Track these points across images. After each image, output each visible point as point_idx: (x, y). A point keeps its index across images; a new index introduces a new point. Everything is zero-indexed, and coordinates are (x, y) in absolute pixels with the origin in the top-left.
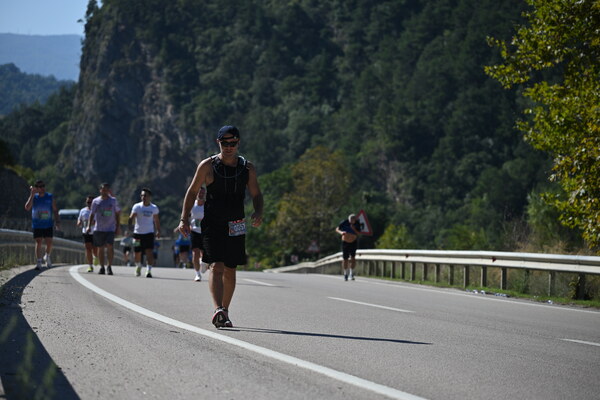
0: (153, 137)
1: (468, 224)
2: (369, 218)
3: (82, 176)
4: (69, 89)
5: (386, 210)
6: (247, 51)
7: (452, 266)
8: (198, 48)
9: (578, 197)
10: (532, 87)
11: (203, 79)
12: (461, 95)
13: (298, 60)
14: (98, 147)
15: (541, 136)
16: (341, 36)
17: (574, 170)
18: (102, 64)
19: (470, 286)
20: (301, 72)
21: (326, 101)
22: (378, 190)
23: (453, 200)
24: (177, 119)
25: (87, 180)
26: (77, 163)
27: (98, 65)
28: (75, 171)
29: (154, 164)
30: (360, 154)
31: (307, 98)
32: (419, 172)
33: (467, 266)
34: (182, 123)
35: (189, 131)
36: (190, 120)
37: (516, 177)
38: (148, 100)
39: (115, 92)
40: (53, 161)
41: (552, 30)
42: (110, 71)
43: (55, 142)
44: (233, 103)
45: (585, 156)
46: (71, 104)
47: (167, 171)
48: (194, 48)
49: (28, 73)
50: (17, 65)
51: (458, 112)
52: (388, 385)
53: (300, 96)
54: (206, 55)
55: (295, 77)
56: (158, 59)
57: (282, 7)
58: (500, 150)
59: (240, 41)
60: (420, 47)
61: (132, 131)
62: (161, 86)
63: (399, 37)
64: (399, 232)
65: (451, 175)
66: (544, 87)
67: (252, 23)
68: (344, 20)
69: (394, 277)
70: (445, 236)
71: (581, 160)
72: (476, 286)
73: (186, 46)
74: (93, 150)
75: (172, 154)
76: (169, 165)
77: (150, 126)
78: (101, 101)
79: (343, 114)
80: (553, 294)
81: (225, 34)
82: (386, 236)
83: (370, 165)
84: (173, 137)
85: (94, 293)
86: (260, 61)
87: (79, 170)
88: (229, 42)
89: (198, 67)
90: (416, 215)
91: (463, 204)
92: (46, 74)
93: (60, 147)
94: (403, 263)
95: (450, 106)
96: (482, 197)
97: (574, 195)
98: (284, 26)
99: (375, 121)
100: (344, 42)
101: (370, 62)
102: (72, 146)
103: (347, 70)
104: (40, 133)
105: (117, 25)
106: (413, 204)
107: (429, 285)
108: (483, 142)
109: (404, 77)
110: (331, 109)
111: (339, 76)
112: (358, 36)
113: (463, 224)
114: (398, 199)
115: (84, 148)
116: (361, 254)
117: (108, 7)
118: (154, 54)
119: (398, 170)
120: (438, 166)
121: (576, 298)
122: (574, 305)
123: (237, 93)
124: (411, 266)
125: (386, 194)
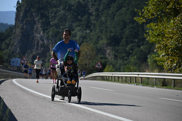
0: (37, 41)
1: (131, 65)
2: (101, 63)
3: (16, 53)
4: (12, 27)
5: (106, 61)
6: (64, 15)
7: (126, 77)
8: (50, 14)
9: (163, 56)
10: (149, 24)
11: (51, 23)
12: (128, 27)
13: (79, 17)
14: (21, 44)
15: (151, 38)
16: (92, 10)
17: (162, 48)
18: (21, 20)
19: (131, 83)
20: (80, 21)
21: (88, 29)
22: (104, 55)
23: (126, 58)
24: (44, 35)
25: (18, 53)
26: (15, 49)
27: (20, 20)
28: (14, 51)
29: (37, 49)
30: (98, 45)
31: (83, 28)
32: (116, 50)
33: (130, 77)
34: (45, 36)
35: (48, 39)
36: (48, 35)
37: (144, 50)
38: (35, 30)
39: (25, 28)
40: (7, 48)
41: (154, 7)
42: (24, 21)
43: (8, 43)
44: (60, 30)
45: (164, 44)
46: (12, 31)
48: (49, 14)
51: (127, 32)
52: (108, 113)
53: (80, 28)
54: (52, 16)
55: (79, 22)
56: (38, 18)
57: (75, 2)
58: (140, 42)
59: (62, 12)
60: (115, 13)
61: (31, 39)
62: (39, 26)
63: (109, 10)
64: (110, 67)
65: (125, 50)
66: (152, 24)
67: (66, 6)
68: (93, 5)
69: (109, 81)
70: (124, 68)
71: (163, 45)
72: (133, 83)
73: (46, 14)
74: (19, 45)
75: (43, 46)
76: (42, 49)
77: (36, 37)
78: (21, 30)
79: (93, 33)
80: (156, 85)
81: (58, 10)
82: (106, 69)
83: (101, 48)
84: (43, 41)
85: (20, 87)
86: (68, 18)
87: (15, 51)
88: (59, 12)
89: (50, 20)
90: (115, 62)
91: (129, 59)
92: (5, 23)
94: (112, 76)
95: (124, 30)
96: (134, 56)
97: (161, 55)
98: (75, 7)
99: (102, 35)
100: (93, 12)
101: (101, 17)
102: (13, 44)
103: (94, 20)
104: (3, 40)
105: (26, 8)
106: (114, 59)
107: (119, 83)
108: (134, 41)
109: (111, 22)
110: (89, 31)
111: (92, 22)
112: (97, 10)
113: (129, 64)
114: (110, 58)
115: (16, 44)
116: (99, 74)
117: (23, 3)
118: (37, 16)
119: (110, 49)
120: (121, 48)
121: (163, 86)
122: (162, 88)
123: (61, 27)
124: (114, 77)
125: (106, 56)
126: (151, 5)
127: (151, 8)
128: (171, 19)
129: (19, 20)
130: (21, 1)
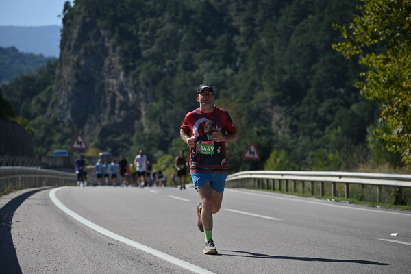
0: (111, 95)
1: (328, 149)
2: (258, 147)
3: (63, 122)
4: (52, 63)
5: (271, 140)
6: (174, 33)
8: (140, 32)
9: (398, 132)
10: (365, 57)
11: (144, 53)
12: (321, 60)
13: (209, 38)
14: (73, 102)
15: (371, 91)
16: (238, 21)
17: (394, 115)
18: (75, 46)
19: (325, 196)
20: (211, 47)
21: (228, 66)
22: (265, 126)
23: (317, 132)
24: (127, 82)
25: (67, 124)
26: (60, 113)
27: (72, 45)
28: (59, 119)
29: (112, 112)
30: (253, 102)
31: (216, 64)
32: (294, 113)
33: (323, 182)
34: (131, 84)
35: (136, 89)
36: (136, 82)
37: (360, 114)
38: (107, 69)
39: (84, 64)
40: (43, 112)
41: (377, 18)
42: (80, 50)
43: (44, 100)
44: (165, 69)
45: (401, 105)
46: (54, 73)
47: (121, 117)
48: (137, 32)
49: (25, 52)
50: (17, 47)
51: (320, 71)
53: (211, 63)
54: (146, 37)
55: (207, 50)
56: (113, 40)
57: (197, 3)
58: (349, 96)
59: (169, 27)
60: (292, 27)
61: (96, 90)
62: (116, 59)
63: (277, 20)
64: (281, 155)
65: (316, 114)
66: (372, 58)
67: (177, 14)
68: (239, 10)
69: (274, 190)
70: (312, 156)
71: (399, 108)
72: (329, 196)
73: (132, 31)
74: (70, 104)
75: (124, 106)
76: (123, 113)
77: (108, 86)
78: (75, 70)
79: (241, 74)
80: (381, 201)
81: (158, 22)
82: (271, 160)
83: (260, 109)
84: (125, 94)
86: (183, 40)
87: (61, 118)
88: (161, 27)
89: (141, 45)
90: (292, 142)
91: (324, 134)
92: (37, 52)
93: (48, 102)
94: (280, 180)
95: (314, 67)
96: (337, 129)
97: (395, 132)
98: (199, 15)
99: (263, 79)
100: (239, 26)
101: (258, 39)
102: (56, 102)
103: (242, 45)
104: (33, 93)
105: (84, 18)
106: (291, 135)
108: (337, 91)
109: (282, 48)
110: (233, 72)
111: (238, 48)
112: (249, 21)
113: (324, 147)
114: (280, 132)
115: (64, 103)
116: (251, 174)
117: (78, 6)
118: (110, 37)
119: (280, 112)
120: (307, 109)
122: (395, 209)
123: (168, 62)
124: (285, 182)
125: (271, 129)
126: (369, 14)
127: (369, 19)
129: (69, 48)
130: (74, 2)
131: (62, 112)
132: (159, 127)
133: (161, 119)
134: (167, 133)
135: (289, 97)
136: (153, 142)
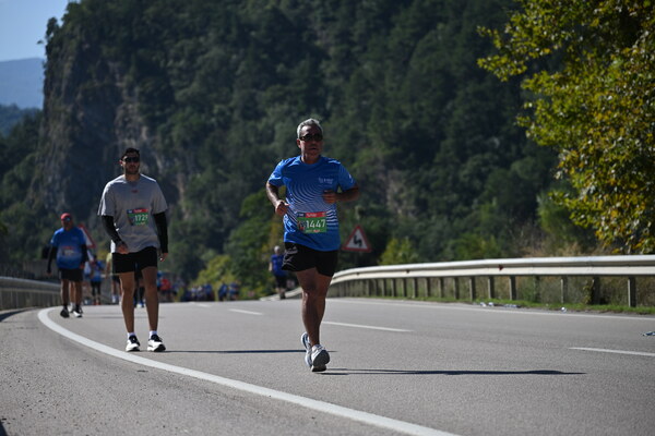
1: (478, 233)
2: (368, 234)
3: (54, 211)
4: (33, 117)
5: (387, 224)
6: (224, 62)
7: (456, 278)
8: (170, 63)
9: (589, 194)
10: (531, 78)
11: (179, 95)
12: (460, 93)
13: (280, 68)
14: (69, 178)
15: (544, 131)
16: (326, 39)
17: (581, 165)
18: (67, 88)
19: (477, 299)
20: (285, 80)
21: (314, 110)
22: (377, 202)
23: (460, 208)
24: (154, 141)
26: (48, 198)
27: (63, 89)
28: (47, 206)
30: (355, 165)
31: (293, 108)
32: (422, 180)
33: (473, 278)
34: (159, 146)
35: (168, 154)
36: (167, 141)
37: (526, 177)
38: (120, 124)
39: (83, 118)
40: (21, 197)
41: (547, 14)
42: (76, 94)
43: (22, 177)
44: (213, 120)
45: (591, 149)
46: (37, 134)
48: (167, 62)
51: (459, 112)
53: (286, 107)
54: (180, 69)
55: (278, 86)
56: (128, 78)
57: (259, 11)
58: (508, 149)
59: (216, 52)
60: (412, 44)
61: (105, 158)
62: (134, 107)
63: (388, 34)
64: (403, 246)
65: (456, 180)
66: (544, 77)
67: (228, 31)
68: (326, 20)
69: (396, 295)
70: (453, 248)
71: (588, 154)
72: (484, 299)
73: (158, 62)
74: (64, 182)
78: (70, 128)
79: (334, 122)
80: (567, 301)
81: (199, 45)
82: (389, 253)
83: (367, 176)
84: (150, 161)
86: (239, 72)
87: (50, 205)
88: (203, 53)
90: (421, 227)
91: (471, 211)
92: (8, 103)
93: (28, 181)
94: (405, 279)
95: (449, 106)
96: (491, 202)
97: (584, 193)
98: (263, 31)
99: (369, 128)
100: (328, 45)
101: (359, 64)
102: (41, 180)
103: (334, 75)
104: (5, 168)
105: (81, 44)
106: (418, 215)
107: (432, 301)
108: (487, 142)
109: (398, 77)
110: (321, 119)
111: (327, 82)
112: (344, 36)
113: (472, 232)
114: (400, 211)
115: (54, 181)
116: (358, 273)
117: (70, 25)
118: (123, 72)
119: (398, 179)
120: (441, 172)
121: (592, 302)
122: (589, 311)
123: (217, 108)
124: (413, 282)
125: (386, 207)
126: (534, 9)
127: (535, 17)
128: (612, 56)
129: (58, 92)
130: (62, 19)
131: (51, 194)
132: (207, 212)
133: (209, 199)
134: (220, 220)
135: (412, 155)
136: (199, 237)
